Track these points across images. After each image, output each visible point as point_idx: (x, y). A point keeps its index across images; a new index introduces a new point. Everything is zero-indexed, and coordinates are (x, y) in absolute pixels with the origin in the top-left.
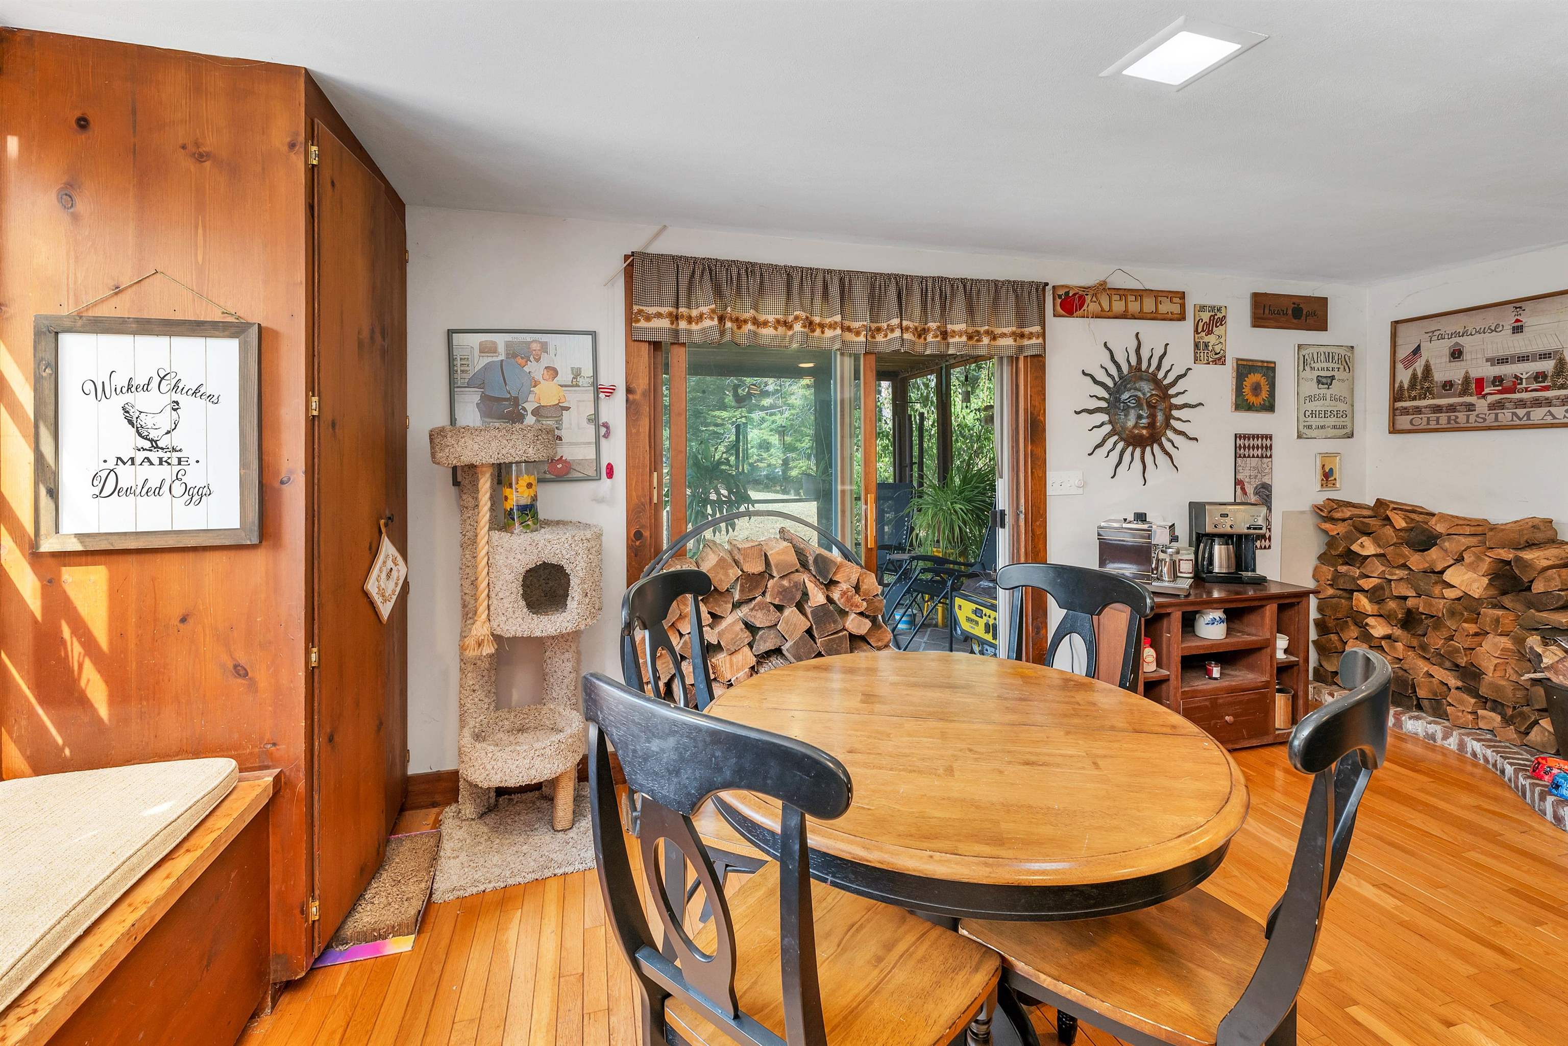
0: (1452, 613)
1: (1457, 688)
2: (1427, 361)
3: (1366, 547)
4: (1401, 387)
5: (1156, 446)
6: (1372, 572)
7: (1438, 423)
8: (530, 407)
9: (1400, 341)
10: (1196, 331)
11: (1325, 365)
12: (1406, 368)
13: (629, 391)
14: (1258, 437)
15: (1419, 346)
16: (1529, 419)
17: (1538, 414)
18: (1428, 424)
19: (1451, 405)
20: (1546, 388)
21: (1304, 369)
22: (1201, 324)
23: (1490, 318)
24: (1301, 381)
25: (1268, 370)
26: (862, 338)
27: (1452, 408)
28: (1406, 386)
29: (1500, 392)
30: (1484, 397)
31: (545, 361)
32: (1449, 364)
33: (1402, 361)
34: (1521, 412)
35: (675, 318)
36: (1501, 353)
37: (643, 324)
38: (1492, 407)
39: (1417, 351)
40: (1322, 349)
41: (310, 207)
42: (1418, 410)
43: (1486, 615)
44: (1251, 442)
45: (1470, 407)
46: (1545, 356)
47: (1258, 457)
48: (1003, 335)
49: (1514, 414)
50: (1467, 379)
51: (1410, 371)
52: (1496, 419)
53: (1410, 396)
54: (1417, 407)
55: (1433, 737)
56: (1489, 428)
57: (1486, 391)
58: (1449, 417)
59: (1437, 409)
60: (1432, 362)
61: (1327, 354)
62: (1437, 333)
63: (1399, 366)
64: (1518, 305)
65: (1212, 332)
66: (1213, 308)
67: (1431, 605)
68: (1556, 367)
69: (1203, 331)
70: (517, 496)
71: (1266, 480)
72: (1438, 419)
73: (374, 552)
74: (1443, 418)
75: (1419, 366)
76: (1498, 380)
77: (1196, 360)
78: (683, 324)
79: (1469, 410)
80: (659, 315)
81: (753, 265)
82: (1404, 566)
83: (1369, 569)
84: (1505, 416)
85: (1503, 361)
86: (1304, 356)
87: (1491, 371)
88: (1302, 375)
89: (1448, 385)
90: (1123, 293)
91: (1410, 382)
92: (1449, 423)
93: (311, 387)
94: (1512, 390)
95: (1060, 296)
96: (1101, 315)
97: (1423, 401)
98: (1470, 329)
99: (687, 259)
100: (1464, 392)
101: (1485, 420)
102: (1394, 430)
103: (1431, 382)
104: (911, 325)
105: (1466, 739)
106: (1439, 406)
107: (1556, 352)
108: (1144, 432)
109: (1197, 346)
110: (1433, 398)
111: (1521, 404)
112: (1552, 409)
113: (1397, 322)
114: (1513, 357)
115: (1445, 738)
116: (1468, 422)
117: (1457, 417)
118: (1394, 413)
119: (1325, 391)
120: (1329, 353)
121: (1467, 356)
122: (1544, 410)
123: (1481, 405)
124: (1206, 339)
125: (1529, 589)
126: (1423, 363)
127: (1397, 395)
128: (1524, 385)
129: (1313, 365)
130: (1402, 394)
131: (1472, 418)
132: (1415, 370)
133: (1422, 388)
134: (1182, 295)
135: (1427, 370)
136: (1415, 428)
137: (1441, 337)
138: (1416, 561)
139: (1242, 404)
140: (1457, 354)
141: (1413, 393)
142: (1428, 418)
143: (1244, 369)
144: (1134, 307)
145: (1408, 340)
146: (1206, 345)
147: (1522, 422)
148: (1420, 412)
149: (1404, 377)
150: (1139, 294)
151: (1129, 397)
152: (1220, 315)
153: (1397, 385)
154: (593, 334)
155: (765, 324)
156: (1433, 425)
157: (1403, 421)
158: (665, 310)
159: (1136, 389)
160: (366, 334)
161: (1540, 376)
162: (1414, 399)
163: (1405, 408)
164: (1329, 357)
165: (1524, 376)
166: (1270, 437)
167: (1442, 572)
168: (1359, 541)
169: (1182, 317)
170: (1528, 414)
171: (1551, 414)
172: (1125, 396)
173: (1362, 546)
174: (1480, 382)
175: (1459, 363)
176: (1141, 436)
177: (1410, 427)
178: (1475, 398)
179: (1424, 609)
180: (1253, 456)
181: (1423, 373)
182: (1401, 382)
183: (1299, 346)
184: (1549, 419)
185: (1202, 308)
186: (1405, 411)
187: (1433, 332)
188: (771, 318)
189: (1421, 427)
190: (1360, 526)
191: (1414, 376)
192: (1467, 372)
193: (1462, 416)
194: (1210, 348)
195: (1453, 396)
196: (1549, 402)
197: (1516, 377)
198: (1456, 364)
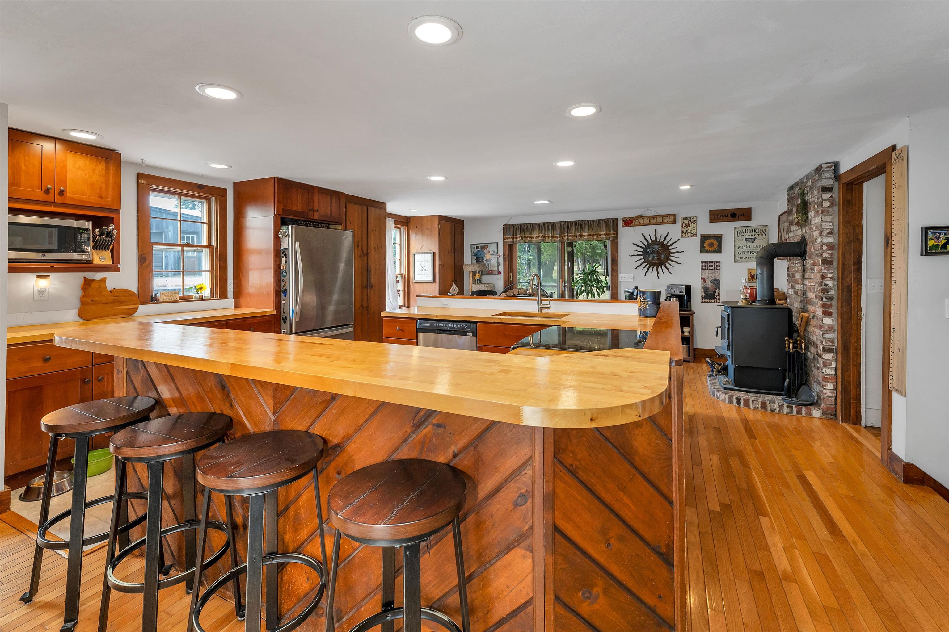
5: (663, 266)
8: (485, 259)
10: (682, 226)
11: (750, 234)
13: (504, 255)
14: (712, 262)
21: (738, 236)
22: (684, 224)
24: (736, 241)
25: (719, 238)
26: (558, 239)
31: (488, 250)
35: (513, 238)
37: (506, 240)
40: (748, 228)
41: (439, 234)
44: (709, 264)
47: (712, 269)
48: (602, 235)
61: (751, 230)
65: (690, 226)
66: (690, 218)
69: (685, 226)
70: (477, 277)
71: (717, 278)
73: (451, 286)
77: (682, 236)
78: (515, 239)
80: (509, 238)
81: (530, 224)
86: (738, 232)
88: (736, 238)
90: (648, 217)
93: (439, 260)
95: (624, 221)
96: (640, 225)
99: (515, 224)
104: (571, 235)
108: (656, 261)
109: (682, 231)
113: (779, 216)
119: (750, 244)
120: (752, 229)
124: (687, 229)
129: (743, 234)
134: (674, 215)
139: (703, 250)
143: (704, 238)
144: (654, 221)
146: (687, 231)
150: (655, 217)
151: (651, 250)
152: (693, 220)
154: (497, 243)
155: (534, 238)
158: (510, 237)
159: (653, 248)
160: (450, 250)
164: (751, 231)
166: (719, 262)
169: (674, 222)
172: (648, 250)
176: (656, 263)
180: (710, 269)
183: (735, 228)
185: (685, 218)
188: (535, 236)
194: (689, 232)
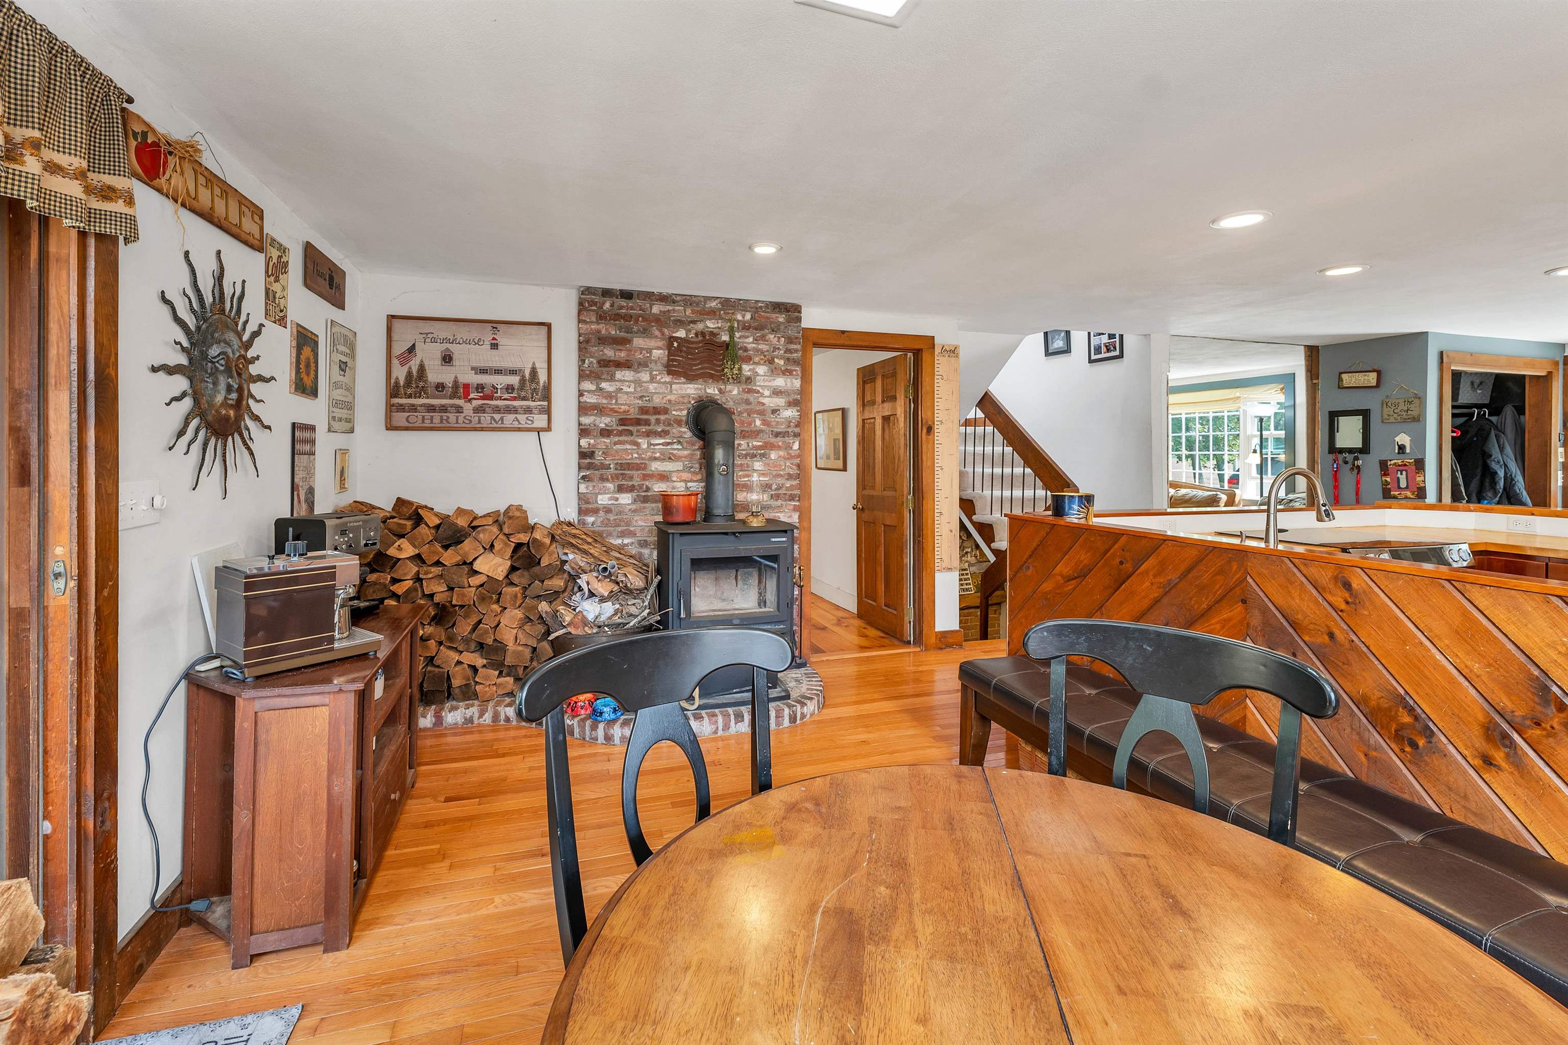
0: (483, 599)
1: (484, 666)
2: (422, 361)
3: (404, 550)
4: (397, 383)
5: (236, 436)
6: (405, 574)
7: (432, 423)
9: (395, 337)
10: (267, 273)
11: (343, 349)
12: (402, 365)
14: (306, 428)
15: (414, 345)
16: (502, 423)
17: (509, 419)
18: (423, 422)
19: (443, 406)
20: (515, 399)
21: (333, 350)
22: (271, 265)
23: (473, 332)
24: (331, 363)
25: (314, 345)
27: (444, 409)
28: (402, 383)
29: (482, 398)
30: (470, 401)
32: (441, 368)
33: (397, 357)
34: (497, 417)
36: (482, 364)
38: (477, 410)
39: (412, 349)
40: (342, 331)
42: (413, 408)
43: (506, 594)
44: (302, 434)
45: (459, 409)
46: (513, 372)
47: (307, 453)
49: (492, 418)
50: (456, 383)
51: (406, 368)
52: (479, 422)
53: (405, 394)
54: (413, 405)
55: (470, 720)
56: (475, 429)
57: (472, 396)
58: (442, 417)
59: (431, 409)
60: (426, 363)
61: (344, 336)
62: (430, 336)
63: (395, 362)
64: (495, 325)
65: (278, 280)
66: (279, 245)
67: (463, 595)
68: (520, 380)
69: (272, 274)
71: (312, 483)
72: (432, 418)
74: (437, 416)
75: (414, 365)
76: (480, 387)
77: (266, 313)
79: (458, 412)
82: (438, 563)
83: (401, 572)
84: (486, 418)
85: (483, 371)
86: (334, 335)
87: (474, 379)
88: (332, 356)
89: (440, 387)
91: (406, 379)
92: (441, 422)
94: (491, 398)
97: (418, 400)
98: (458, 337)
100: (453, 396)
101: (471, 421)
102: (390, 427)
103: (426, 381)
105: (499, 708)
106: (433, 406)
107: (520, 370)
108: (229, 414)
109: (267, 293)
110: (428, 398)
111: (497, 410)
112: (518, 416)
113: (393, 317)
114: (491, 369)
115: (481, 716)
116: (457, 423)
117: (448, 417)
118: (391, 409)
119: (342, 378)
121: (456, 362)
122: (512, 417)
123: (468, 408)
124: (274, 288)
125: (539, 563)
126: (418, 362)
127: (393, 391)
128: (499, 394)
129: (338, 347)
130: (398, 390)
131: (461, 419)
132: (410, 368)
133: (417, 387)
134: (262, 215)
135: (422, 368)
136: (411, 425)
137: (434, 341)
138: (450, 557)
139: (299, 384)
140: (447, 359)
141: (409, 391)
142: (423, 417)
143: (301, 338)
145: (405, 336)
146: (274, 296)
147: (498, 426)
148: (415, 410)
149: (400, 373)
151: (219, 355)
152: (285, 258)
153: (393, 381)
156: (427, 423)
157: (400, 418)
159: (226, 342)
161: (509, 388)
162: (410, 396)
163: (401, 405)
164: (345, 340)
165: (499, 387)
166: (313, 429)
167: (471, 563)
168: (397, 544)
169: (259, 247)
170: (502, 419)
171: (518, 420)
172: (214, 351)
173: (400, 548)
174: (466, 386)
175: (449, 368)
176: (226, 420)
177: (407, 424)
178: (463, 401)
179: (457, 601)
180: (305, 453)
181: (418, 372)
182: (397, 378)
183: (331, 323)
184: (516, 424)
185: (273, 242)
186: (401, 408)
187: (427, 334)
189: (417, 425)
190: (395, 528)
191: (409, 374)
192: (456, 377)
193: (452, 417)
194: (277, 301)
195: (444, 397)
196: (515, 411)
197: (493, 386)
198: (447, 368)
